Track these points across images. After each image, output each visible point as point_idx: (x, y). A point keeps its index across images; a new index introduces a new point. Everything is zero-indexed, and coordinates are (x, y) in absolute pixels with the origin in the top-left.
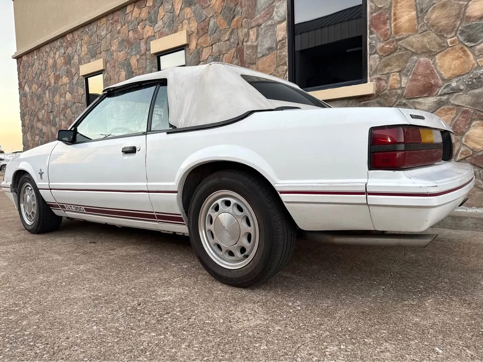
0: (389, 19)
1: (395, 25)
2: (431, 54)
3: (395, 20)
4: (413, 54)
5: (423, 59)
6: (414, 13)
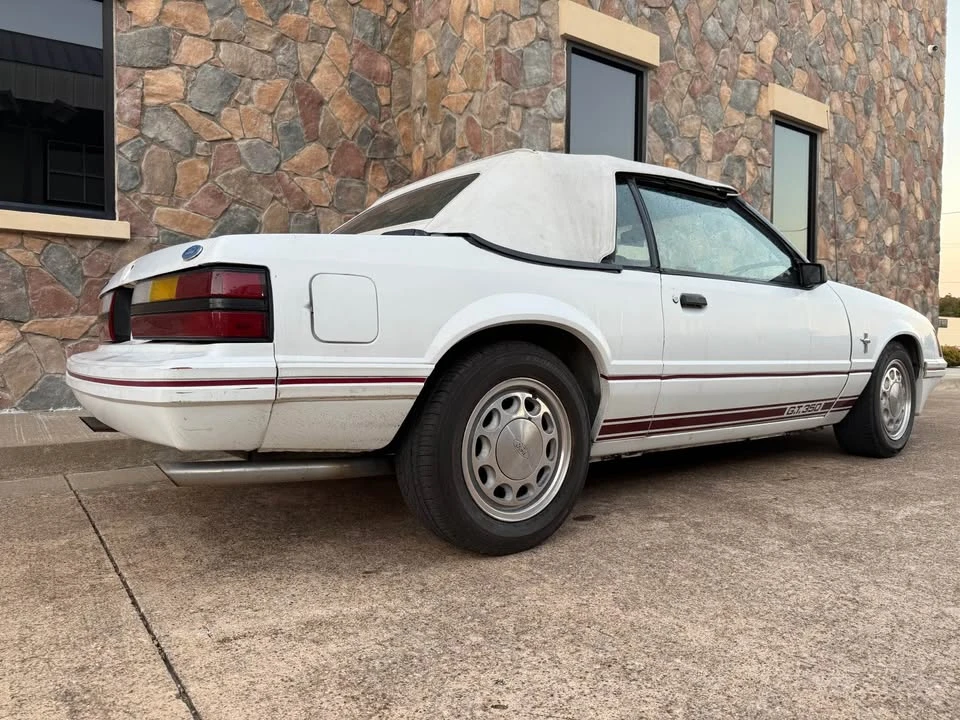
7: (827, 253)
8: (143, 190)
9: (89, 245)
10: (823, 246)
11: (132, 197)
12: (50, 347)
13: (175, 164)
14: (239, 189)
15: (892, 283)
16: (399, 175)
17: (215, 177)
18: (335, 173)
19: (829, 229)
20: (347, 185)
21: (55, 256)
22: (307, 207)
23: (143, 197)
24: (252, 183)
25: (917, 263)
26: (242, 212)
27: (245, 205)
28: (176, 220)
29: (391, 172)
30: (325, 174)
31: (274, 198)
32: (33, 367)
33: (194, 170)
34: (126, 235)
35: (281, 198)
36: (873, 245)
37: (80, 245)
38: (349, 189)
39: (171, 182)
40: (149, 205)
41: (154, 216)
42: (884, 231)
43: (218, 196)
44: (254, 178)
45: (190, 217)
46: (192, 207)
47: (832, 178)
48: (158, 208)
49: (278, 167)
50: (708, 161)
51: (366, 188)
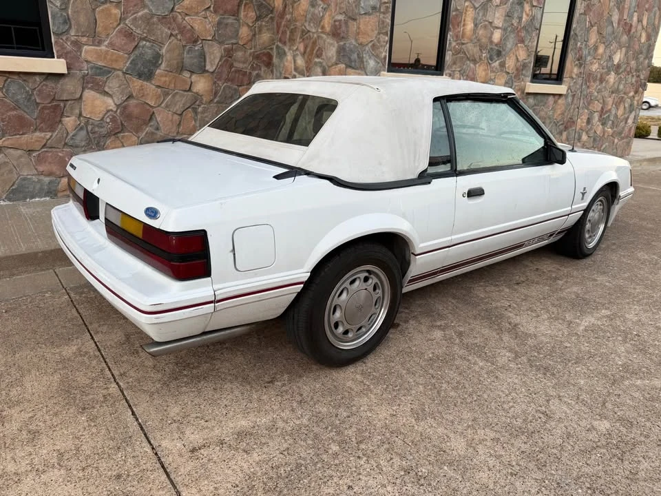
0: (461, 22)
1: (463, 30)
2: (475, 61)
3: (464, 25)
4: (468, 59)
5: (472, 65)
6: (473, 25)
7: (572, 72)
8: (73, 33)
9: (37, 78)
10: (570, 66)
11: (64, 38)
12: (21, 157)
13: (94, 10)
14: (145, 29)
15: (613, 92)
16: (264, 11)
17: (125, 19)
18: (215, 12)
19: (576, 54)
20: (226, 21)
21: (13, 89)
22: (196, 41)
23: (73, 39)
24: (154, 24)
25: (633, 76)
26: (148, 48)
27: (150, 42)
28: (99, 55)
29: (258, 9)
30: (208, 13)
31: (171, 35)
32: (11, 171)
33: (109, 15)
34: (64, 70)
35: (176, 35)
36: (605, 64)
37: (31, 79)
38: (227, 24)
39: (92, 26)
40: (78, 45)
41: (83, 54)
42: (615, 53)
43: (129, 35)
44: (155, 19)
45: (110, 53)
46: (111, 45)
47: (585, 14)
48: (85, 47)
49: (173, 8)
50: (497, 6)
51: (239, 23)
